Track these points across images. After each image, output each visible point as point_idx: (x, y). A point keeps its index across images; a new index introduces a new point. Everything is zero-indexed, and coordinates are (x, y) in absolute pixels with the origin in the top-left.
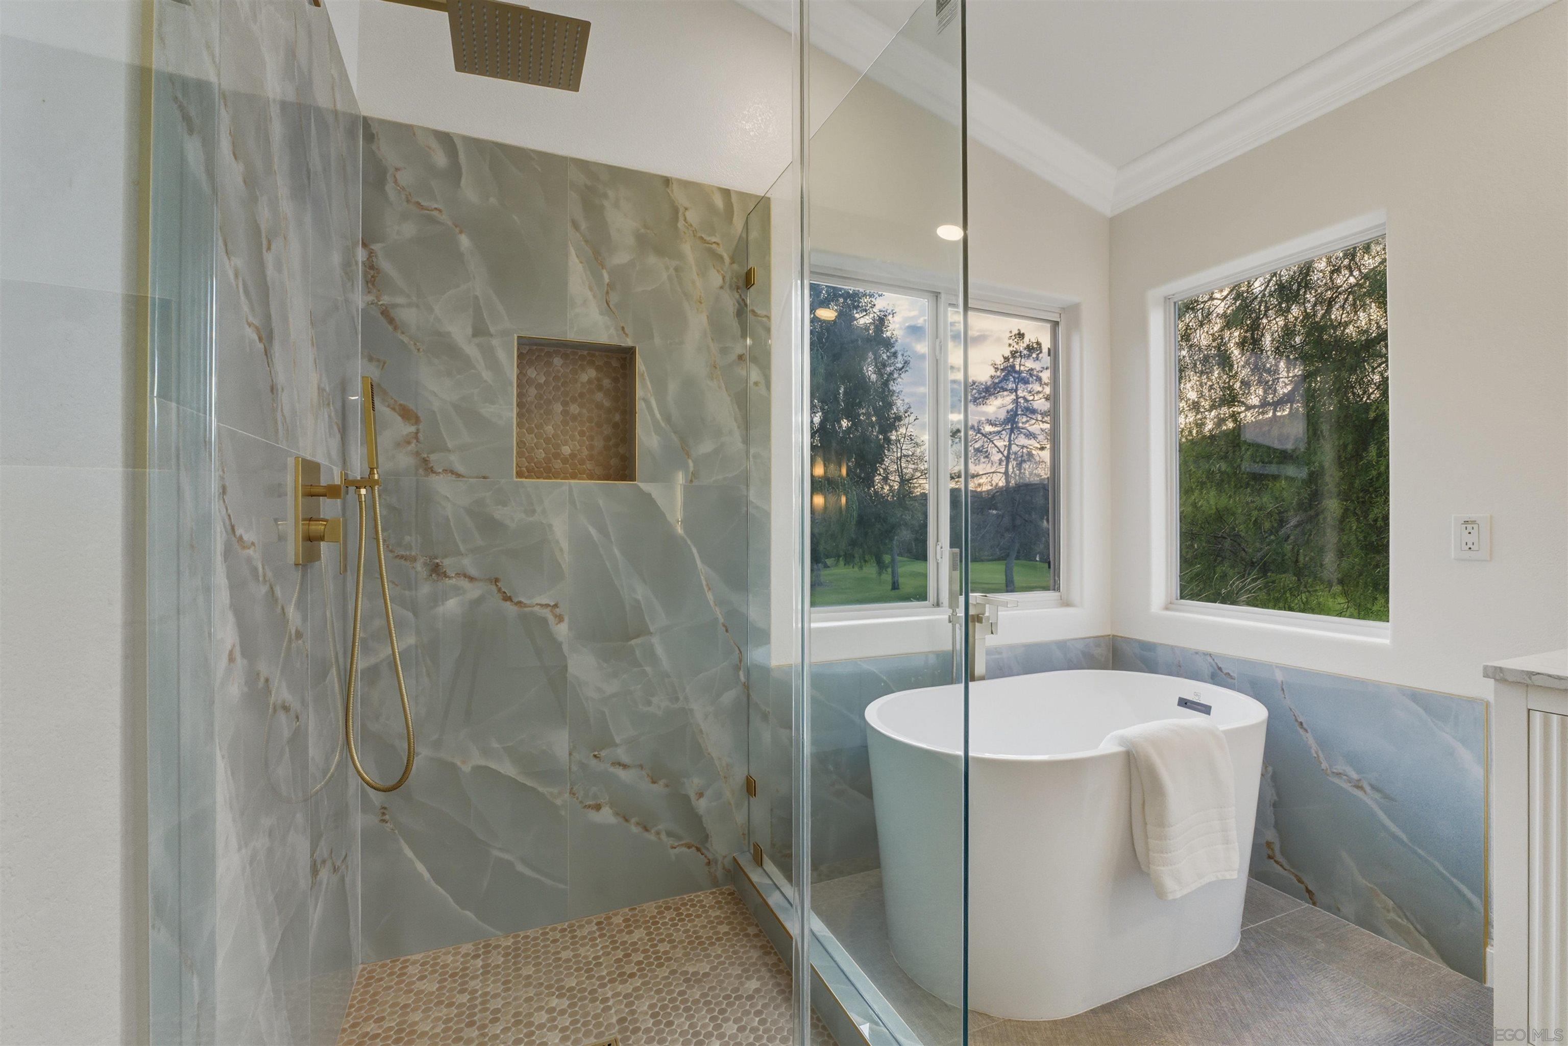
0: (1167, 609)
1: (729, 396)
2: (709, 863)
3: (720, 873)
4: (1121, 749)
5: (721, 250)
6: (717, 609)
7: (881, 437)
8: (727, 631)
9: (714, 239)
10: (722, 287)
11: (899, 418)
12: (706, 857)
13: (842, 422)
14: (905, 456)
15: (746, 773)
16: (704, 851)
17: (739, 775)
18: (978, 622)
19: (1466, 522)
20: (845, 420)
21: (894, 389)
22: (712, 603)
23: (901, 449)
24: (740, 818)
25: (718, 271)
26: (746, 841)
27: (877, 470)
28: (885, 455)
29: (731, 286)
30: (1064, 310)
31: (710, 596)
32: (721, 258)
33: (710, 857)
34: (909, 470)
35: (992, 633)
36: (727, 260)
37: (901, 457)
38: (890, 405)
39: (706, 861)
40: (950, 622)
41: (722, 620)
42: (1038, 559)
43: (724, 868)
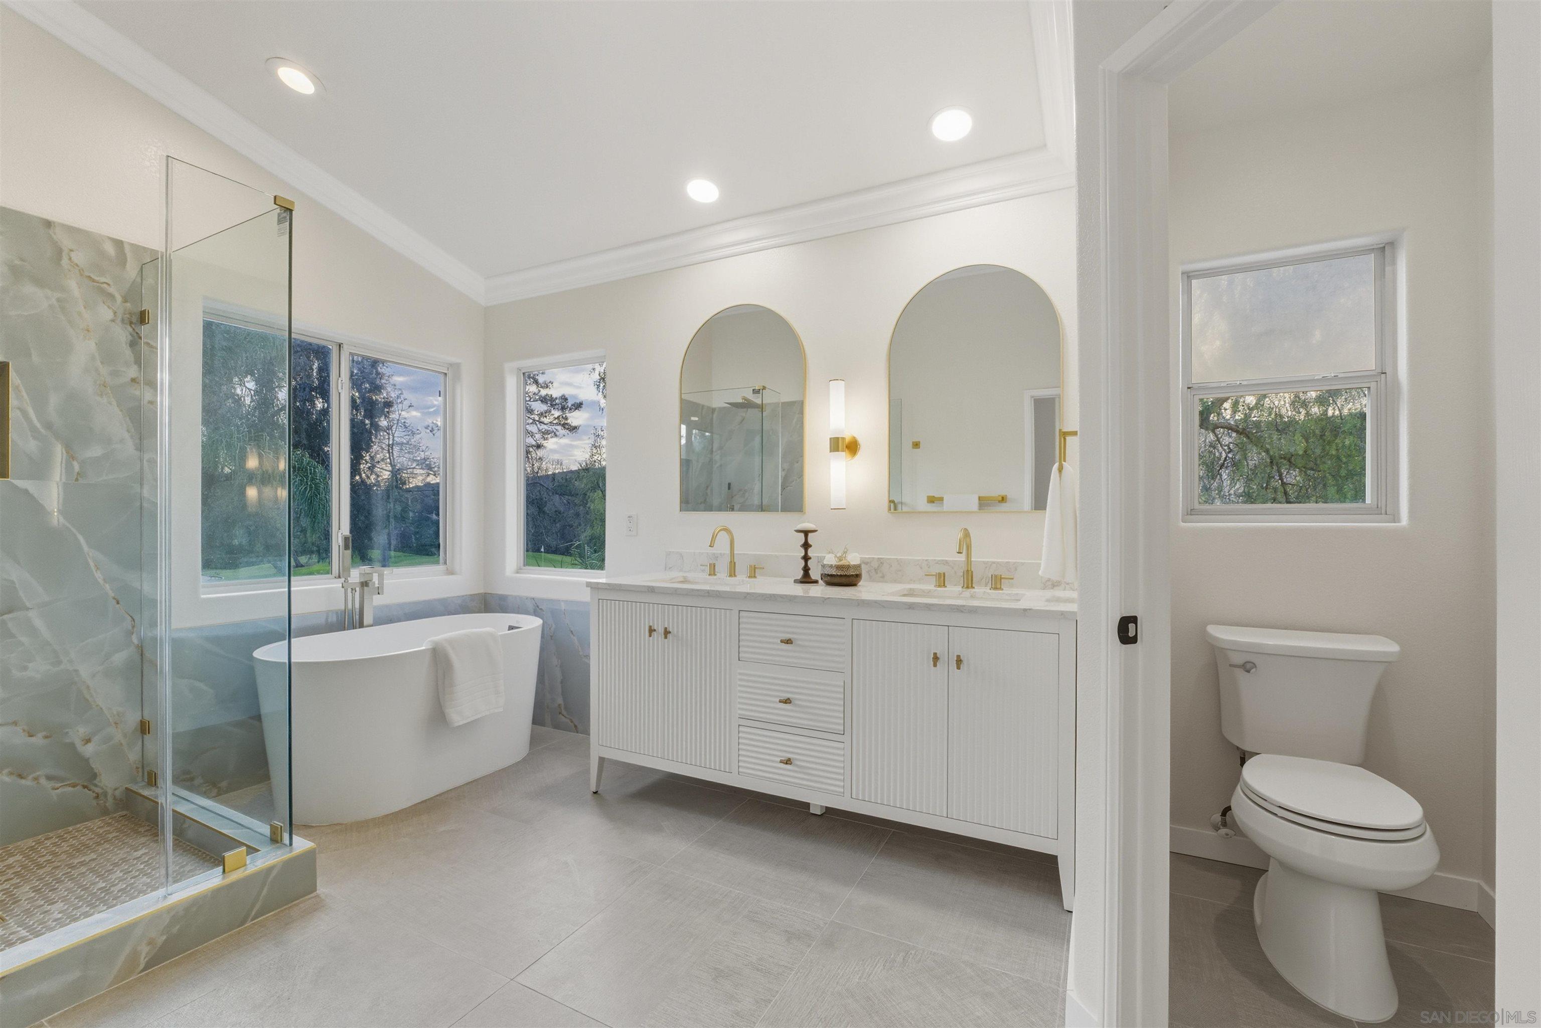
0: (517, 573)
1: (121, 411)
2: (97, 797)
3: (110, 803)
4: (431, 647)
5: (111, 290)
6: (107, 586)
7: (367, 422)
8: (118, 603)
9: (103, 280)
10: (113, 321)
11: (388, 404)
12: (93, 792)
13: (316, 402)
14: (398, 444)
15: (141, 718)
16: (93, 788)
17: (133, 719)
18: (366, 586)
19: (629, 517)
20: (321, 400)
21: (383, 370)
22: (101, 581)
23: (393, 436)
24: (133, 756)
25: (109, 307)
26: (140, 774)
27: (362, 457)
28: (373, 442)
29: (123, 321)
30: (451, 365)
31: (99, 576)
32: (111, 296)
33: (97, 790)
34: (402, 460)
35: (379, 594)
36: (119, 299)
37: (393, 444)
38: (377, 389)
39: (95, 795)
40: (343, 587)
41: (111, 594)
42: (542, 550)
43: (115, 798)
